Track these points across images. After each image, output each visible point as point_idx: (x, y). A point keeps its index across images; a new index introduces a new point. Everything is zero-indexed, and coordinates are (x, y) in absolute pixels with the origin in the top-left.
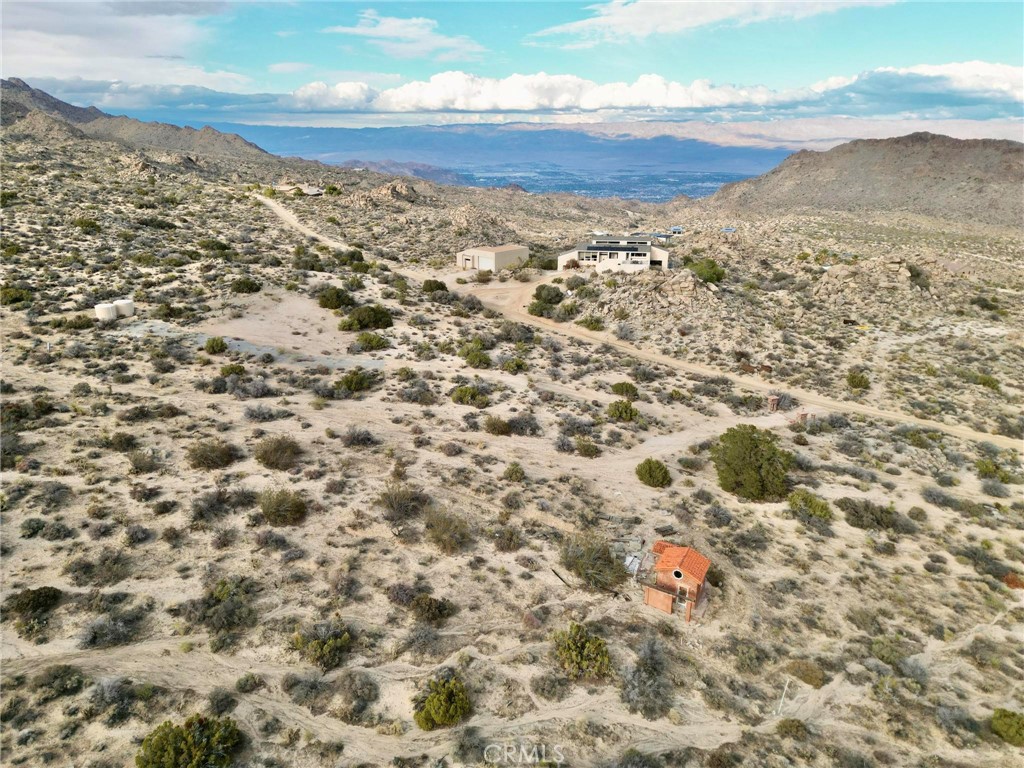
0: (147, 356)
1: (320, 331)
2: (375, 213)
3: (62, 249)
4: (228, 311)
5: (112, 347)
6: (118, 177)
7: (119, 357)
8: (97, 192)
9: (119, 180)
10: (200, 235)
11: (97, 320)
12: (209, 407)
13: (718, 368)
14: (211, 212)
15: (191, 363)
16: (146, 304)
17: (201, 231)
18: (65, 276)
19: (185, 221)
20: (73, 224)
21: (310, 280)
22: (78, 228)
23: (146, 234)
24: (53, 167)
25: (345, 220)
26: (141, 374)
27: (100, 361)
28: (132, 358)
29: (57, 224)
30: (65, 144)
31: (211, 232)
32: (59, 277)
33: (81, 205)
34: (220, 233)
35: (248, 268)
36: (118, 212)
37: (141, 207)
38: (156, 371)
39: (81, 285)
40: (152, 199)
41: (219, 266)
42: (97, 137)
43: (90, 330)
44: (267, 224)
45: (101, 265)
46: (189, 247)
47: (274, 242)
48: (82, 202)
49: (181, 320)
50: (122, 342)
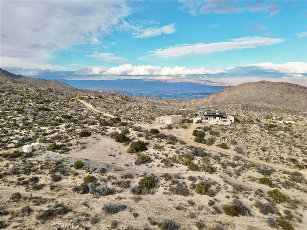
0: (47, 171)
1: (120, 154)
2: (118, 104)
3: (9, 120)
4: (79, 145)
5: (30, 167)
6: (29, 94)
7: (34, 173)
8: (22, 99)
9: (29, 95)
10: (60, 113)
11: (23, 153)
12: (83, 204)
13: (288, 167)
14: (62, 105)
15: (68, 175)
16: (44, 144)
17: (60, 111)
18: (10, 132)
19: (54, 108)
20: (14, 110)
21: (108, 130)
22: (16, 112)
23: (41, 113)
24: (7, 91)
25: (109, 107)
26: (45, 183)
27: (25, 176)
28: (40, 173)
29: (8, 110)
30: (11, 85)
31: (64, 112)
32: (7, 132)
33: (17, 103)
34: (67, 112)
35: (83, 126)
36: (30, 105)
37: (38, 103)
38: (52, 181)
39: (16, 136)
40: (42, 101)
41: (72, 126)
42: (21, 83)
43: (20, 158)
44: (83, 109)
45: (25, 126)
46: (57, 118)
47: (87, 115)
48: (17, 102)
49: (60, 151)
50: (35, 164)
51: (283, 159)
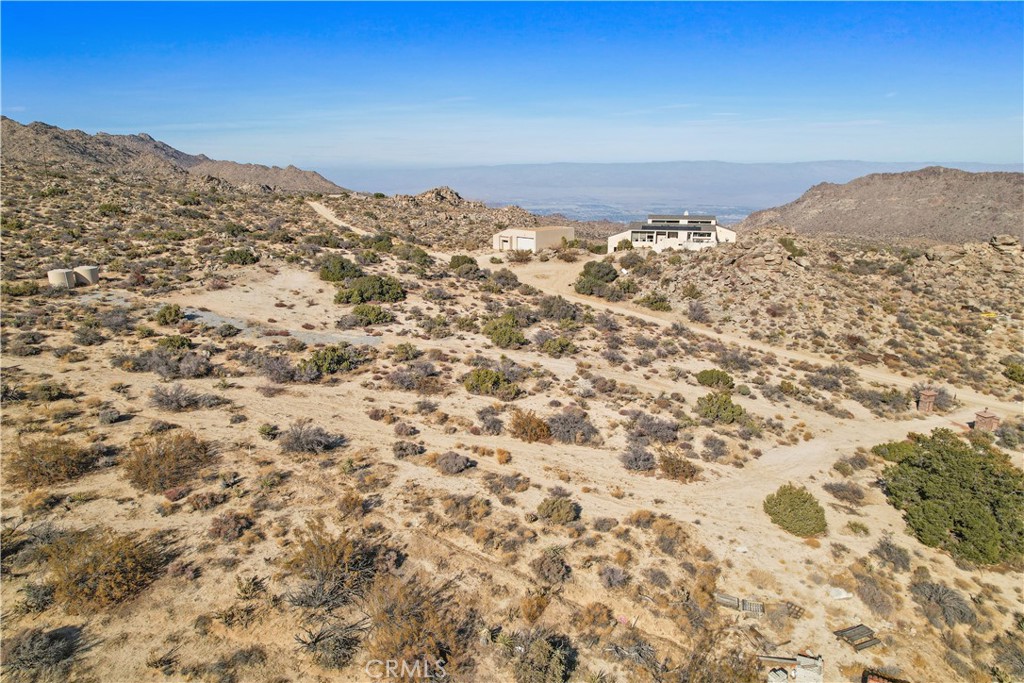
0: (78, 326)
1: (311, 304)
4: (209, 282)
11: (48, 287)
13: (828, 356)
15: (128, 335)
16: (119, 274)
21: (318, 254)
25: (383, 216)
41: (220, 240)
43: (33, 297)
44: (303, 218)
49: (148, 289)
51: (823, 336)
